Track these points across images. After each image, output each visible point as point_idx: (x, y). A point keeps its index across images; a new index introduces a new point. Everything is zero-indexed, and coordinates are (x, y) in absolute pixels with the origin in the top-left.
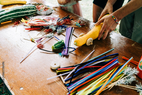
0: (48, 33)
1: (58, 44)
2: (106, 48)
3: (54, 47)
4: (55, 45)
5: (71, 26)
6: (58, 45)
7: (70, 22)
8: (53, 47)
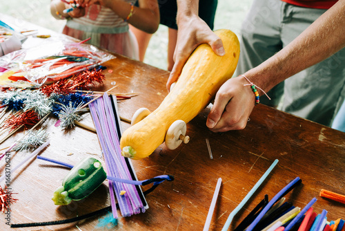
0: (21, 130)
1: (83, 179)
2: (251, 163)
3: (65, 193)
4: (67, 187)
5: (106, 94)
6: (81, 183)
7: (99, 80)
8: (59, 196)
